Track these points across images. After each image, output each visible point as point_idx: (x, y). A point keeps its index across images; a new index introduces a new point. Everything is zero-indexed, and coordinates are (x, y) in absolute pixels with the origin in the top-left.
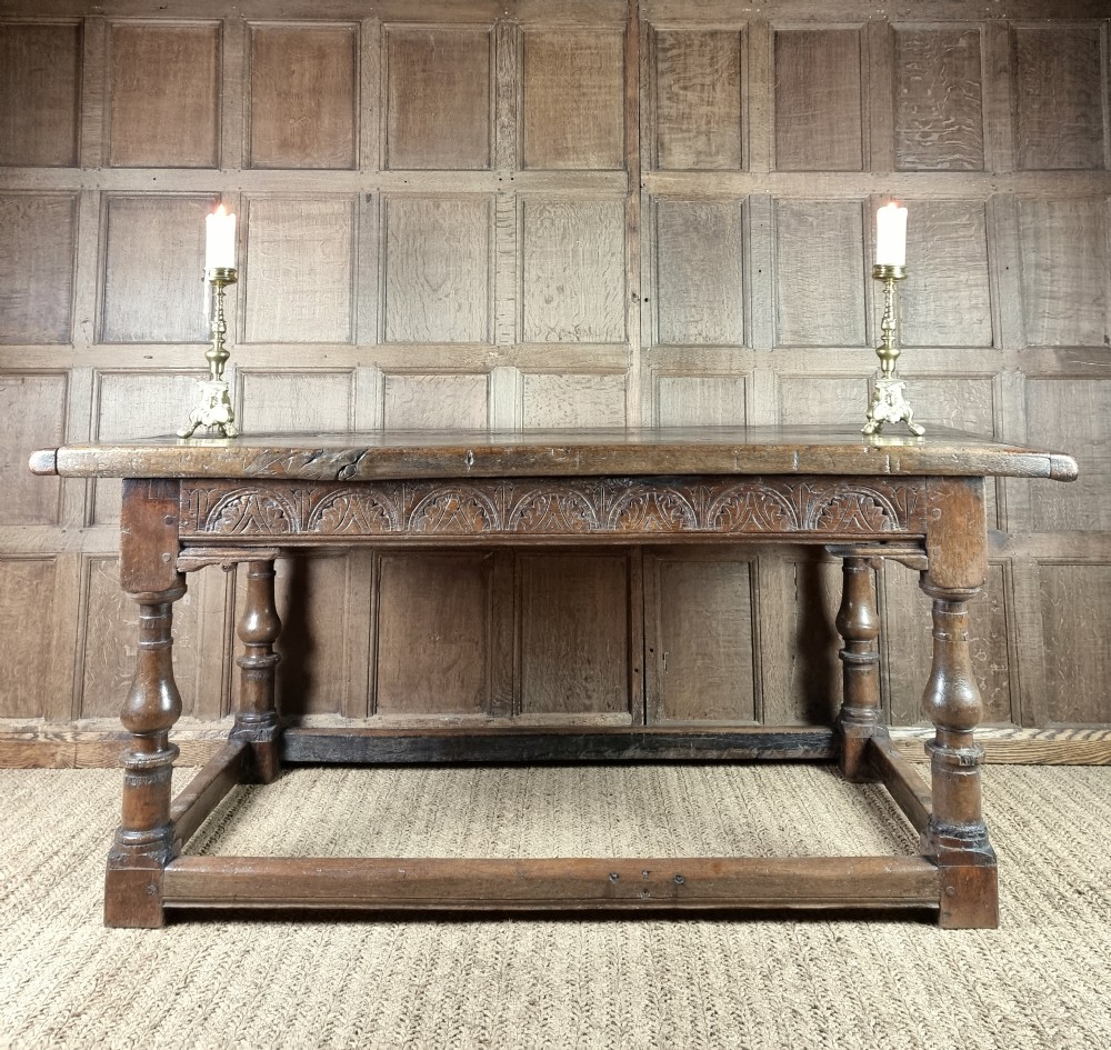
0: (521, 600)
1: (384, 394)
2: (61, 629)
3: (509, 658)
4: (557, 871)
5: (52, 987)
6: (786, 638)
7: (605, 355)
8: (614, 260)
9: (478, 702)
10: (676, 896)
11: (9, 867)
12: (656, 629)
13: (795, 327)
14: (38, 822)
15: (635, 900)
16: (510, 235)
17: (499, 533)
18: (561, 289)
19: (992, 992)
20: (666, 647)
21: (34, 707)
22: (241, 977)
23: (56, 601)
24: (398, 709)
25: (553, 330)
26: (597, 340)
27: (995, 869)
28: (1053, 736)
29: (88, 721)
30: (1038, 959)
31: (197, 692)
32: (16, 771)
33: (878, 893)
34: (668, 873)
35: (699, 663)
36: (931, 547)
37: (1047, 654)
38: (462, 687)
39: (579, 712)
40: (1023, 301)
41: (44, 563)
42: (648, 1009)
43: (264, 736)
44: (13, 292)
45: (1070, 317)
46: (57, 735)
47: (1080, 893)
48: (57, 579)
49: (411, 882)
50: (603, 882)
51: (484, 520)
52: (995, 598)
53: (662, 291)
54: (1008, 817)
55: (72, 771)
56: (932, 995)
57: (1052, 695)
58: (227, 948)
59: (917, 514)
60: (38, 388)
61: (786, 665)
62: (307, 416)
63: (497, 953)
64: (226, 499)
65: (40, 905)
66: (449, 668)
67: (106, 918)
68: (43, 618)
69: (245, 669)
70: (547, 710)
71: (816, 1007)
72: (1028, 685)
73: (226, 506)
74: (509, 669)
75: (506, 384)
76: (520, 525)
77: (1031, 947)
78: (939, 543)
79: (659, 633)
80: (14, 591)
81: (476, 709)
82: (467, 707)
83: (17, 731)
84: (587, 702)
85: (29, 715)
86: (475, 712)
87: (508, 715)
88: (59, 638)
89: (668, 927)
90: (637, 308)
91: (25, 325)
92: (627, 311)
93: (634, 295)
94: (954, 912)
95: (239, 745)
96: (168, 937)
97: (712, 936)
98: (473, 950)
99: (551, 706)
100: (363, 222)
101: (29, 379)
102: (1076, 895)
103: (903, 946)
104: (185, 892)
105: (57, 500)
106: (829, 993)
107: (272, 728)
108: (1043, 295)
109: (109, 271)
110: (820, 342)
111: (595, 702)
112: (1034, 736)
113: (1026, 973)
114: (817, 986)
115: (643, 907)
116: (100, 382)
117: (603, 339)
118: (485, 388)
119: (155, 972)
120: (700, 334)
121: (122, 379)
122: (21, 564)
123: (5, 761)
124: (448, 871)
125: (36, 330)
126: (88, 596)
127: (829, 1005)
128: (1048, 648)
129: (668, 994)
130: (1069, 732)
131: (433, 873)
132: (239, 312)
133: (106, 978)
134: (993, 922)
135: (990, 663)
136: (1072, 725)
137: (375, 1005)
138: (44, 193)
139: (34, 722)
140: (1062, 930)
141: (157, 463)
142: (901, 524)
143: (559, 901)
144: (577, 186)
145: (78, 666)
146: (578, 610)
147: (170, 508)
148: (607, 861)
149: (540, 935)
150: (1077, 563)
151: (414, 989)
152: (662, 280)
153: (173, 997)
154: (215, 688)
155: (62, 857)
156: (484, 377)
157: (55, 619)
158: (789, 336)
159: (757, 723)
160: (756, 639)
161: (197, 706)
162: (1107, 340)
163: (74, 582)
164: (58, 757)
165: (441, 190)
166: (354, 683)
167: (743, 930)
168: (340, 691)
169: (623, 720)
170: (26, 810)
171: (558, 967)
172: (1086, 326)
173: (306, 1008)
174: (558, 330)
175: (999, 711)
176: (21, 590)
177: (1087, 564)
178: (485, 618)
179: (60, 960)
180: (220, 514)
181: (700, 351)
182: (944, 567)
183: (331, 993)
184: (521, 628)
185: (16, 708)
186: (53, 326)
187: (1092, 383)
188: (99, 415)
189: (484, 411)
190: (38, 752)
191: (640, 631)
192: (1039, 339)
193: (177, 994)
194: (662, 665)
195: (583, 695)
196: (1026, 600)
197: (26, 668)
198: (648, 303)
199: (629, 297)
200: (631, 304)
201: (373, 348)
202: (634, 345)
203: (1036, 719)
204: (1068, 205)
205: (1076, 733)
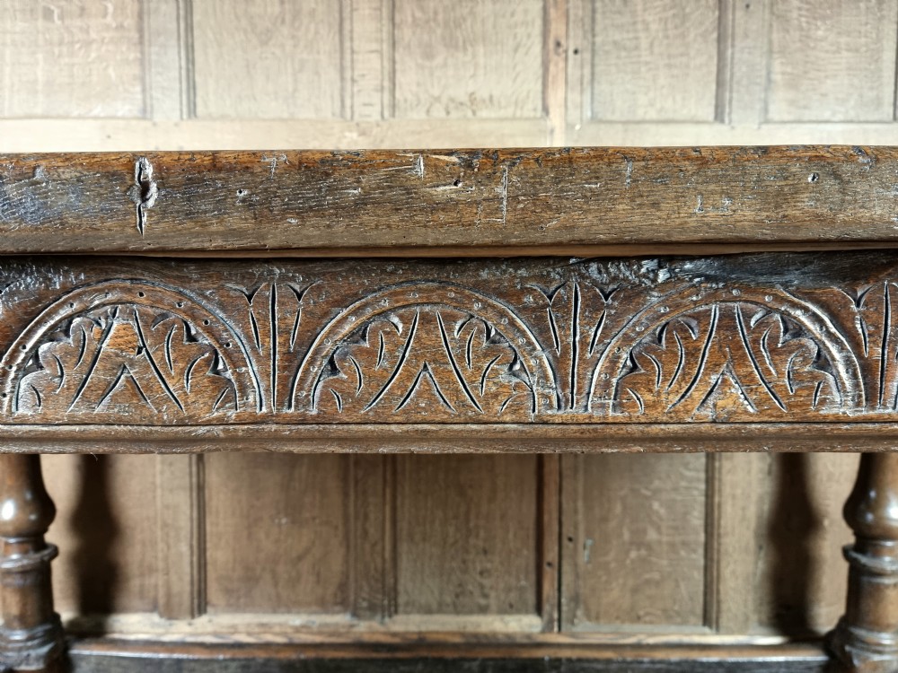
0: (394, 473)
3: (378, 548)
6: (753, 524)
7: (512, 135)
9: (339, 600)
12: (576, 511)
13: (793, 93)
20: (589, 534)
24: (235, 606)
25: (438, 99)
26: (502, 113)
35: (633, 554)
38: (318, 582)
39: (471, 612)
53: (599, 40)
61: (750, 558)
66: (300, 558)
70: (428, 611)
74: (379, 560)
79: (580, 517)
81: (337, 608)
82: (323, 605)
84: (483, 602)
86: (334, 613)
87: (378, 617)
90: (562, 64)
92: (546, 70)
93: (558, 44)
99: (435, 606)
111: (493, 602)
117: (509, 112)
120: (652, 105)
146: (471, 486)
152: (599, 23)
159: (706, 630)
160: (712, 525)
166: (174, 578)
168: (156, 586)
169: (531, 626)
174: (444, 99)
178: (346, 495)
184: (394, 509)
191: (555, 515)
194: (584, 556)
195: (477, 592)
198: (578, 56)
199: (551, 45)
200: (553, 57)
201: (176, 125)
202: (556, 121)
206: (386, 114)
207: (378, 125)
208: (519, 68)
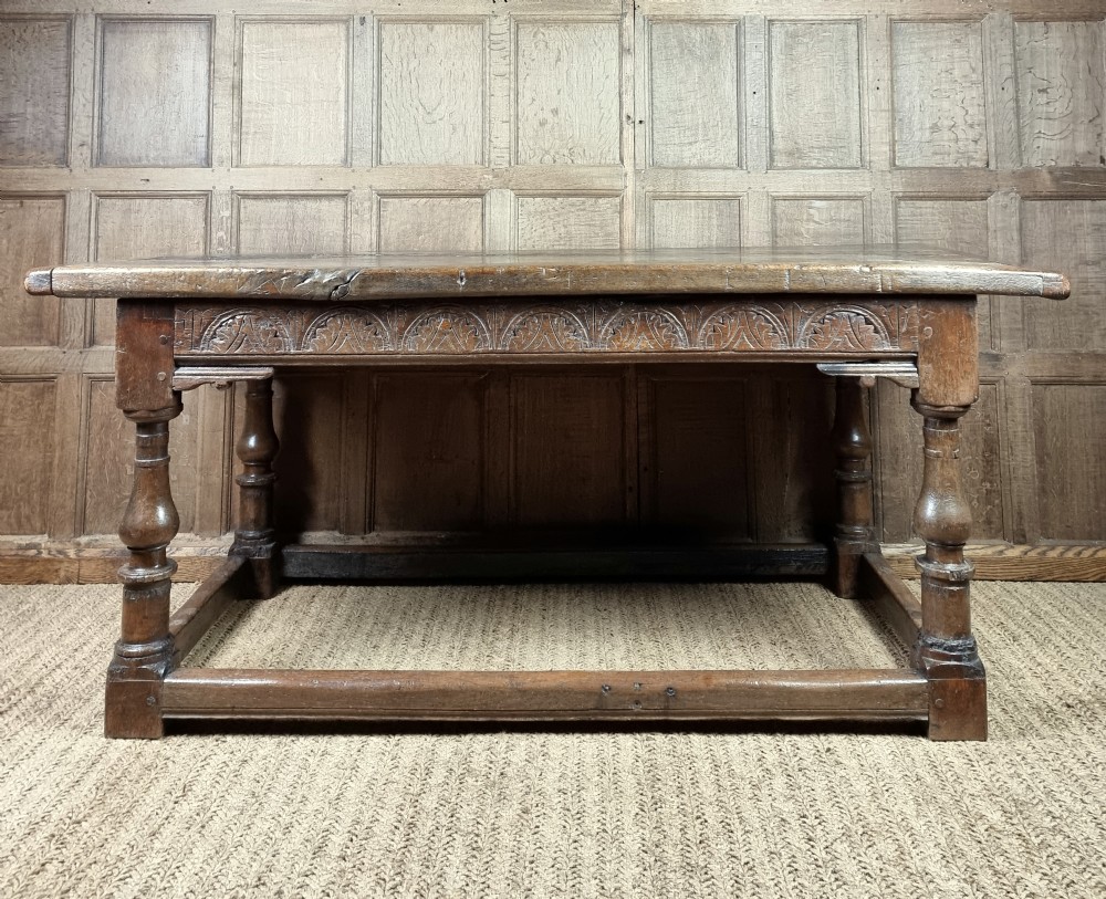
1: (379, 217)
2: (63, 448)
3: (504, 477)
4: (551, 683)
5: (53, 795)
7: (599, 177)
8: (609, 82)
10: (667, 708)
11: (13, 680)
13: (790, 148)
14: (42, 636)
15: (625, 711)
16: (504, 58)
17: (492, 352)
18: (555, 112)
19: (979, 802)
21: (38, 525)
22: (238, 786)
23: (57, 420)
24: (395, 526)
25: (547, 152)
26: (592, 162)
27: (984, 682)
28: (1044, 553)
29: (91, 537)
30: (1025, 771)
31: (197, 509)
32: (20, 587)
33: (867, 705)
34: (660, 685)
36: (924, 366)
37: (1039, 472)
38: (459, 505)
40: (1018, 122)
41: (45, 382)
42: (639, 817)
43: (263, 553)
44: (10, 115)
45: (1066, 138)
46: (60, 552)
47: (1069, 706)
48: (59, 399)
49: (406, 694)
50: (596, 693)
51: (476, 340)
52: (988, 417)
53: (656, 113)
54: (998, 631)
55: (76, 586)
56: (920, 805)
57: (1044, 512)
58: (226, 758)
59: (908, 332)
60: (36, 211)
62: (303, 239)
63: (491, 762)
64: (220, 319)
65: (43, 716)
67: (106, 729)
68: (45, 437)
69: (244, 487)
71: (804, 816)
72: (1020, 503)
73: (221, 326)
74: (504, 486)
75: (502, 207)
76: (512, 345)
77: (1019, 758)
78: (930, 360)
80: (15, 411)
83: (20, 547)
85: (34, 532)
88: (61, 457)
89: (659, 738)
90: (631, 130)
91: (23, 149)
92: (621, 133)
93: (629, 117)
94: (944, 723)
95: (239, 561)
96: (168, 748)
97: (703, 747)
98: (466, 761)
100: (356, 45)
101: (27, 202)
102: (1064, 709)
103: (892, 756)
104: (183, 703)
105: (56, 322)
106: (818, 802)
107: (271, 545)
108: (1039, 116)
109: (106, 94)
110: (814, 163)
112: (1026, 553)
113: (1013, 784)
114: (806, 795)
115: (634, 718)
116: (98, 205)
117: (597, 161)
118: (480, 210)
119: (155, 781)
120: (694, 156)
121: (120, 202)
122: (22, 384)
123: (10, 577)
124: (443, 683)
125: (34, 154)
126: (89, 416)
127: (817, 815)
128: (1041, 467)
129: (657, 803)
130: (1059, 550)
131: (428, 684)
132: (235, 136)
133: (106, 787)
134: (982, 734)
135: (983, 481)
136: (1063, 542)
137: (371, 813)
138: (39, 16)
139: (37, 539)
140: (1051, 742)
141: (151, 283)
142: (893, 344)
143: (551, 712)
144: (571, 8)
145: (79, 485)
146: (573, 431)
147: (165, 328)
148: (599, 674)
149: (533, 745)
150: (1071, 383)
151: (408, 797)
152: (657, 103)
153: (171, 805)
154: (215, 506)
155: (64, 670)
156: (479, 200)
157: (57, 438)
158: (783, 157)
159: (750, 541)
161: (197, 523)
162: (1102, 160)
163: (75, 402)
164: (62, 573)
165: (435, 13)
166: (352, 501)
167: (733, 741)
168: (338, 509)
170: (30, 624)
171: (551, 777)
172: (1082, 147)
173: (303, 816)
174: (552, 153)
175: (991, 529)
176: (23, 410)
177: (1082, 384)
178: (481, 436)
179: (61, 770)
180: (215, 333)
181: (695, 172)
182: (936, 385)
183: (327, 801)
184: (516, 447)
185: (20, 525)
186: (51, 149)
187: (1088, 204)
188: (97, 237)
189: (479, 232)
190: (42, 568)
192: (1035, 162)
193: (176, 803)
196: (1019, 418)
197: (29, 486)
198: (643, 125)
199: (624, 119)
200: (625, 125)
201: (368, 171)
202: (628, 167)
203: (1027, 537)
204: (1065, 25)
205: (1068, 550)
206: (513, 163)
207: (507, 171)
208: (602, 132)
